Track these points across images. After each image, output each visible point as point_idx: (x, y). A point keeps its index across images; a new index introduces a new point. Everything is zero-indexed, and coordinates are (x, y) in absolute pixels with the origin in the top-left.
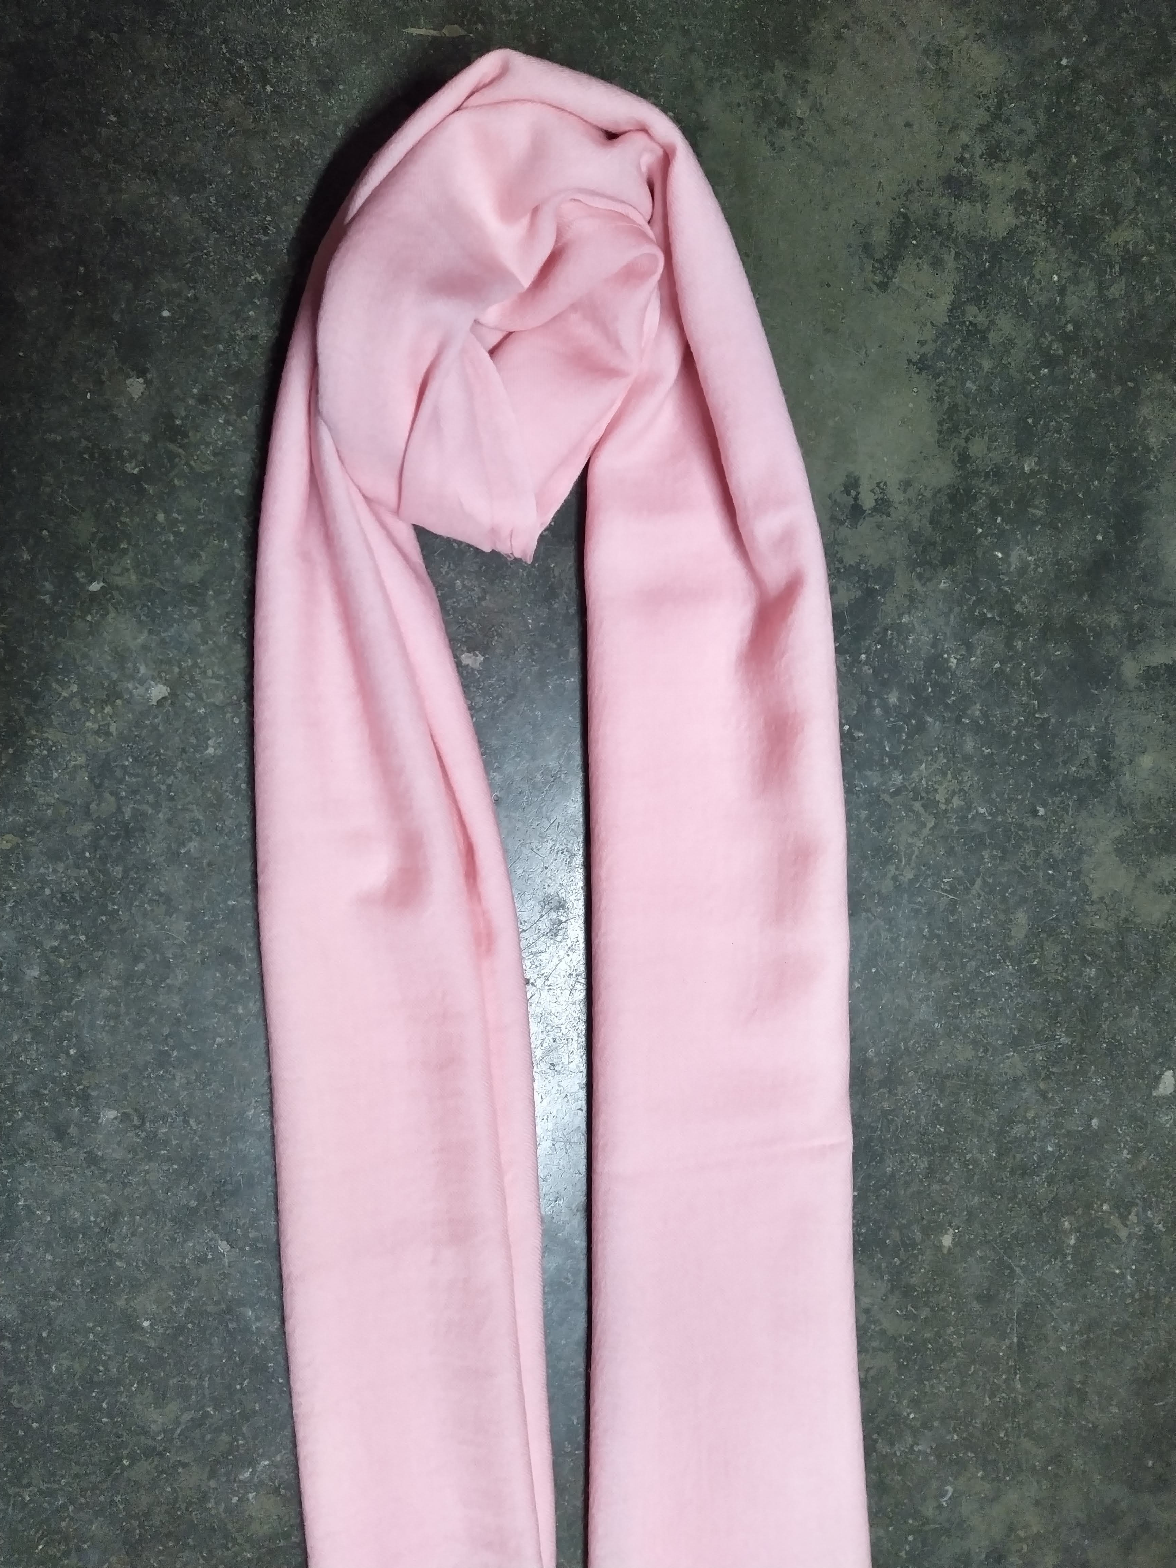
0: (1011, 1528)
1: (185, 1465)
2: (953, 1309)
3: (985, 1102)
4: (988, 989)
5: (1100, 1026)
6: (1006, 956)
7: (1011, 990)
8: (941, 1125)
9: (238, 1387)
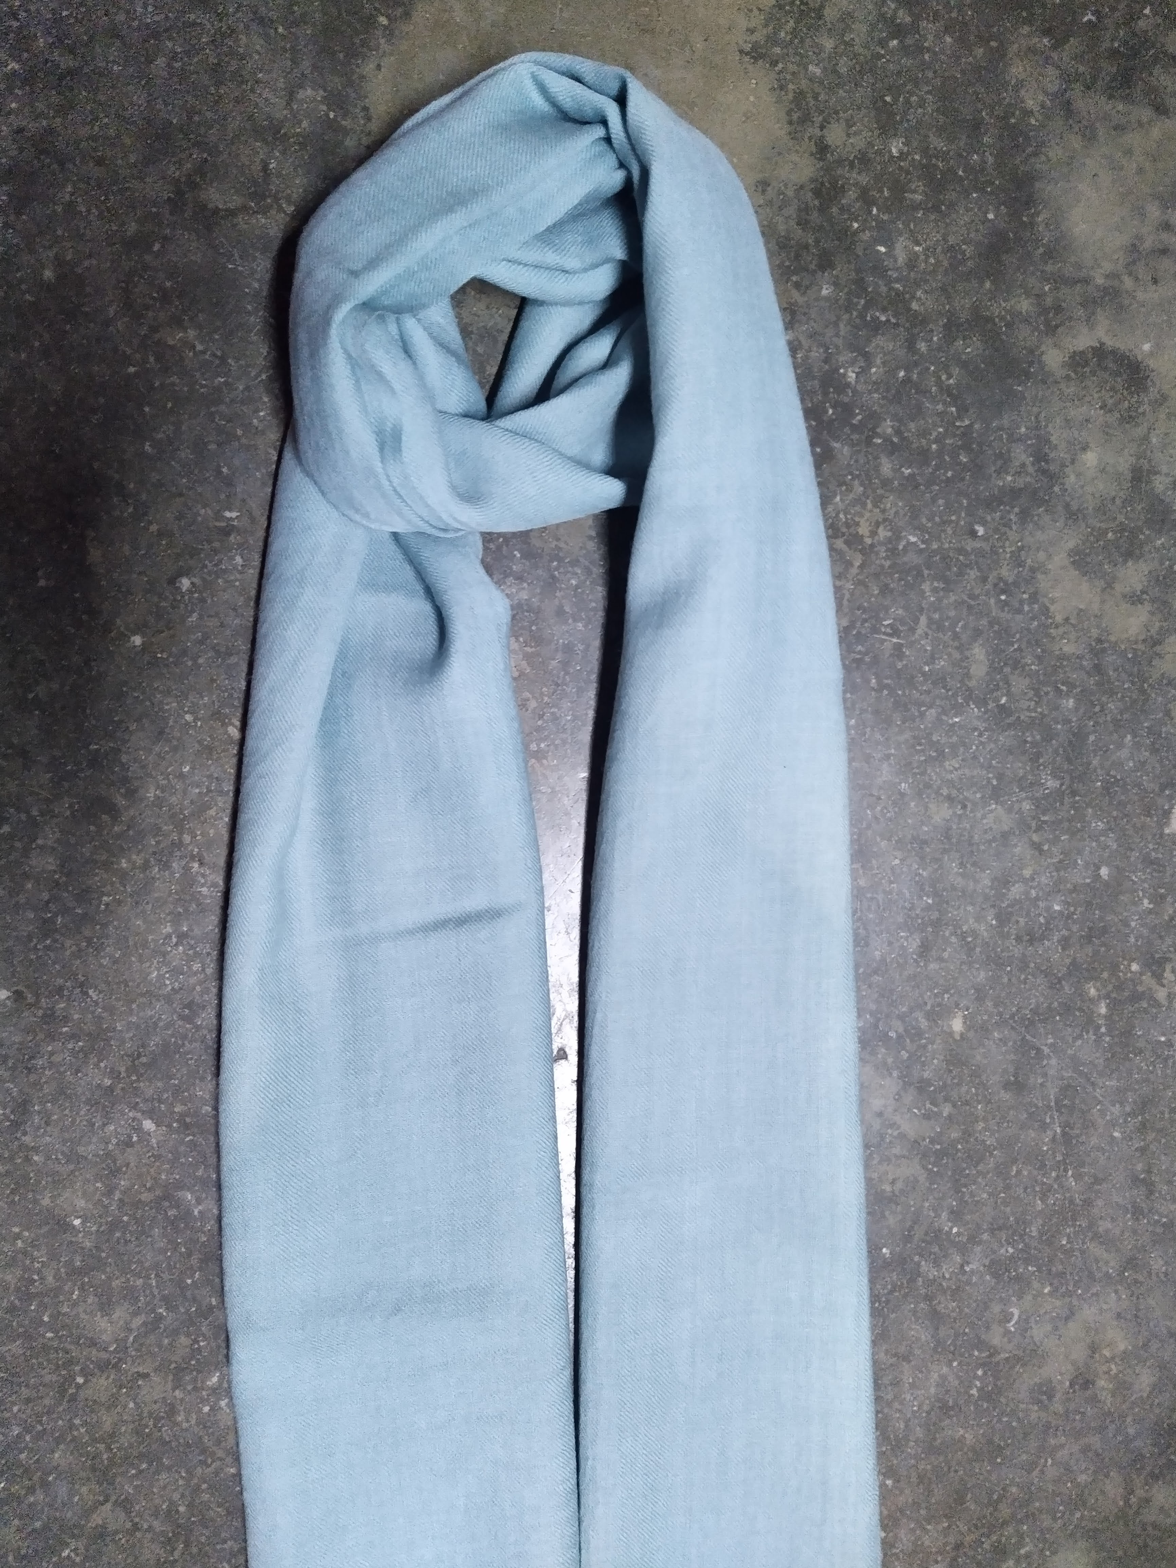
0: (1094, 1349)
1: (146, 1376)
2: (979, 1102)
3: (974, 864)
4: (955, 739)
5: (1089, 764)
6: (968, 698)
7: (980, 735)
8: (928, 897)
9: (189, 1281)
